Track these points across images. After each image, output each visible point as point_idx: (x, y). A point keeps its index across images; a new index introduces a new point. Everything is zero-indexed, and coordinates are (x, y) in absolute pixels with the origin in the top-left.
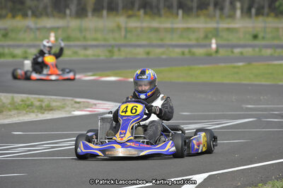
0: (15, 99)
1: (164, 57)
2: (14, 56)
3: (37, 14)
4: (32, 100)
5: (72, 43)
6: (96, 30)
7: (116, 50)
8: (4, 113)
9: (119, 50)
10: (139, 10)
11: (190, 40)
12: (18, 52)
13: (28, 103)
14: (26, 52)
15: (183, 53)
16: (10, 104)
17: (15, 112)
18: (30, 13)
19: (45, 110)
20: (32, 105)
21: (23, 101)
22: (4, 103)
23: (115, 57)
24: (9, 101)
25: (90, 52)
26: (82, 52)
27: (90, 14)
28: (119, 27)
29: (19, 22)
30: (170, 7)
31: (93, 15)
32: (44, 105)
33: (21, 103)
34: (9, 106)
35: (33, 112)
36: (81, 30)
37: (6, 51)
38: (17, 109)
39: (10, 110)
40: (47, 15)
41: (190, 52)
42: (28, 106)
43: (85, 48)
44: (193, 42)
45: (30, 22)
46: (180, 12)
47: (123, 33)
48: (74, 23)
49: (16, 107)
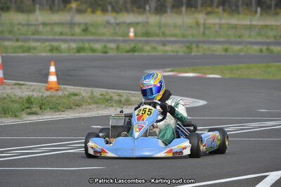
0: (95, 94)
1: (241, 54)
2: (94, 51)
3: (116, 10)
4: (112, 95)
5: (150, 39)
6: (175, 26)
7: (194, 46)
8: (84, 107)
9: (198, 46)
10: (218, 7)
11: (268, 37)
12: (98, 46)
13: (108, 97)
14: (105, 47)
15: (261, 51)
16: (90, 98)
17: (95, 106)
18: (110, 8)
19: (124, 105)
20: (111, 99)
21: (102, 95)
22: (84, 97)
23: (193, 54)
24: (88, 95)
25: (168, 48)
26: (161, 48)
27: (169, 10)
28: (197, 24)
29: (99, 17)
30: (248, 5)
31: (172, 12)
32: (123, 99)
33: (100, 97)
34: (89, 100)
35: (112, 106)
36: (160, 26)
37: (86, 45)
38: (96, 103)
39: (89, 104)
40: (127, 11)
41: (268, 49)
42: (107, 100)
43: (164, 44)
44: (272, 40)
45: (110, 17)
46: (259, 10)
47: (202, 30)
48: (153, 19)
49: (96, 102)
